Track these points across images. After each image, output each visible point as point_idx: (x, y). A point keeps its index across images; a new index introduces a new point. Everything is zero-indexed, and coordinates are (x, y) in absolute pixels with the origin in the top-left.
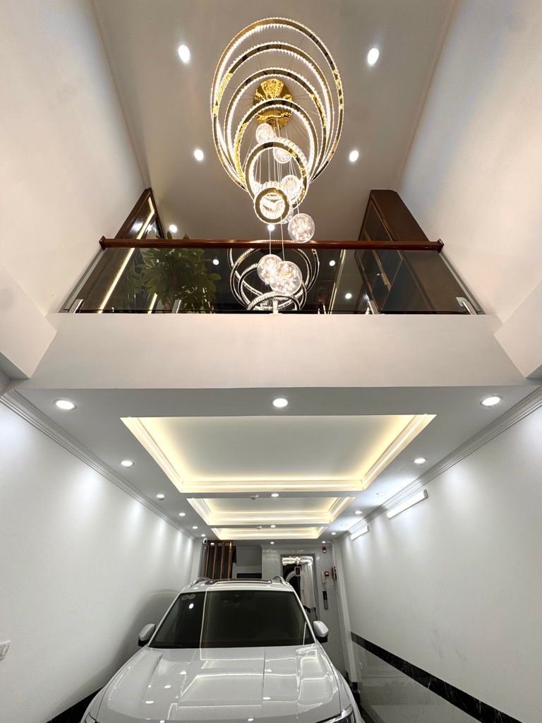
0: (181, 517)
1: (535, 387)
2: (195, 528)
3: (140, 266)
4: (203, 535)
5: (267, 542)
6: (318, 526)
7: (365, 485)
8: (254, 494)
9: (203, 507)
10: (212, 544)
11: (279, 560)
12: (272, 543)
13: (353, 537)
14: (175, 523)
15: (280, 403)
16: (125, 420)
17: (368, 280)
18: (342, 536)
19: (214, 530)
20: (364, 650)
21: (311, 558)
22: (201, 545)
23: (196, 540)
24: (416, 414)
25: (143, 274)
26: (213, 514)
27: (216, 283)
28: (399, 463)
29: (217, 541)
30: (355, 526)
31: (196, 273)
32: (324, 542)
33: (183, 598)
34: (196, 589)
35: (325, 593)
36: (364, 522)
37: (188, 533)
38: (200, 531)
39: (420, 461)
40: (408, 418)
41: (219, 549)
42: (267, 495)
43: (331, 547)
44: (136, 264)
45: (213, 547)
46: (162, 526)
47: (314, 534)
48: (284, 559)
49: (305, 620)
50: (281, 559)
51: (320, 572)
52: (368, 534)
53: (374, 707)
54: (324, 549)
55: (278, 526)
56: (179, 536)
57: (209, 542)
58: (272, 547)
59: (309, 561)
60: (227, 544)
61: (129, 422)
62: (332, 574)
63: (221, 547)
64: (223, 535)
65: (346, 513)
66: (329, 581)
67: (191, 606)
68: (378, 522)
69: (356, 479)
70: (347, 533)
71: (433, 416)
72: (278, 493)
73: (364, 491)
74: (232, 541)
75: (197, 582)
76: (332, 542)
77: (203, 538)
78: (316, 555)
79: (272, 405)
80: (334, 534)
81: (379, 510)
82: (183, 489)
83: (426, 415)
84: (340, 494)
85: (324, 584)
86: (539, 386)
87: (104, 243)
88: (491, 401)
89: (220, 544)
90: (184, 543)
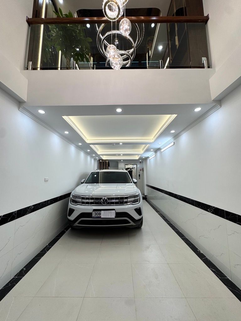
0: (88, 151)
1: (214, 104)
2: (94, 155)
3: (49, 33)
4: (97, 158)
5: (120, 160)
6: (138, 155)
7: (153, 141)
8: (114, 143)
9: (95, 148)
10: (101, 161)
11: (124, 167)
12: (122, 161)
13: (150, 158)
14: (87, 153)
15: (119, 110)
16: (63, 117)
17: (170, 40)
18: (146, 159)
19: (101, 156)
20: (150, 188)
21: (136, 165)
22: (97, 161)
23: (95, 159)
24: (172, 114)
25: (52, 39)
26: (100, 151)
27: (89, 43)
28: (165, 132)
29: (102, 160)
30: (151, 155)
31: (79, 39)
32: (140, 160)
33: (93, 173)
34: (96, 171)
35: (139, 175)
36: (154, 153)
37: (92, 157)
38: (96, 156)
39: (173, 131)
40: (169, 116)
41: (103, 162)
42: (118, 144)
43: (143, 162)
44: (47, 33)
45: (101, 162)
46: (82, 154)
47: (137, 158)
48: (126, 166)
49: (131, 180)
50: (125, 166)
51: (139, 169)
52: (155, 157)
53: (151, 200)
54: (141, 162)
55: (124, 155)
56: (89, 158)
57: (100, 160)
58: (122, 162)
59: (135, 166)
60: (106, 161)
61: (65, 117)
62: (143, 170)
63: (104, 162)
64: (104, 158)
65: (148, 150)
66: (141, 172)
67: (95, 176)
68: (158, 153)
69: (150, 139)
70: (148, 157)
71: (176, 115)
72: (122, 143)
73: (153, 142)
74: (108, 160)
75: (96, 170)
76: (143, 160)
77: (97, 159)
78: (138, 165)
79: (116, 111)
80: (144, 157)
81: (159, 149)
82: (88, 142)
83: (174, 115)
84: (146, 144)
85: (139, 172)
86: (215, 104)
87: (29, 22)
88: (198, 109)
89: (103, 161)
90: (91, 161)
